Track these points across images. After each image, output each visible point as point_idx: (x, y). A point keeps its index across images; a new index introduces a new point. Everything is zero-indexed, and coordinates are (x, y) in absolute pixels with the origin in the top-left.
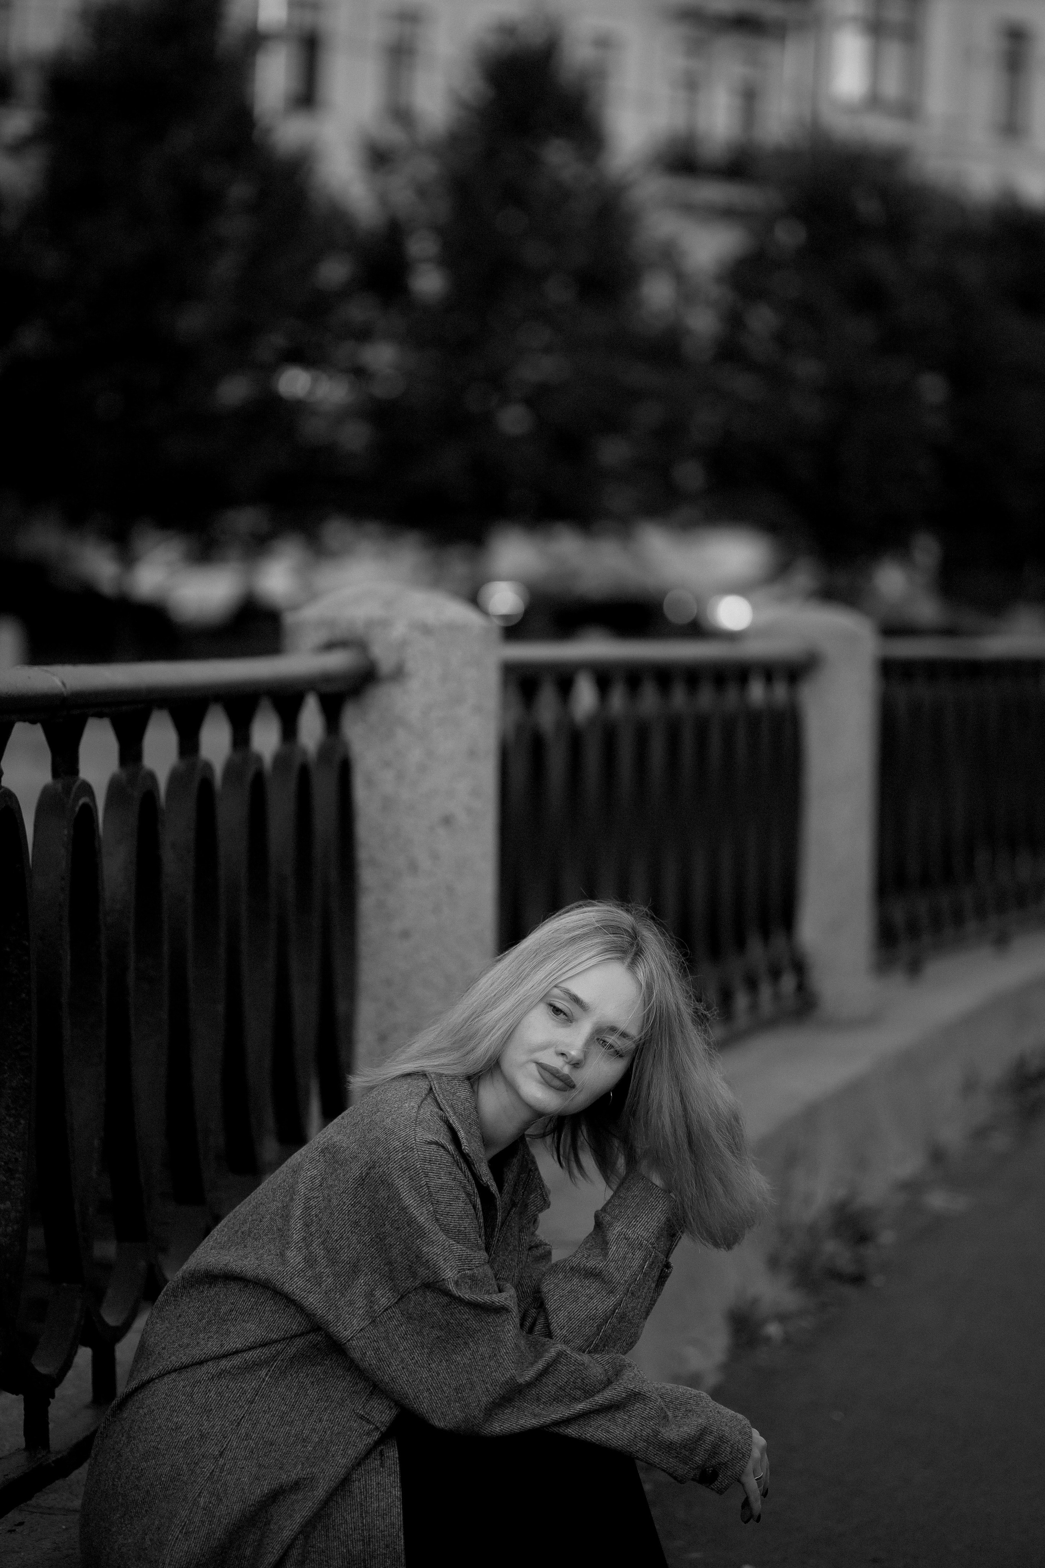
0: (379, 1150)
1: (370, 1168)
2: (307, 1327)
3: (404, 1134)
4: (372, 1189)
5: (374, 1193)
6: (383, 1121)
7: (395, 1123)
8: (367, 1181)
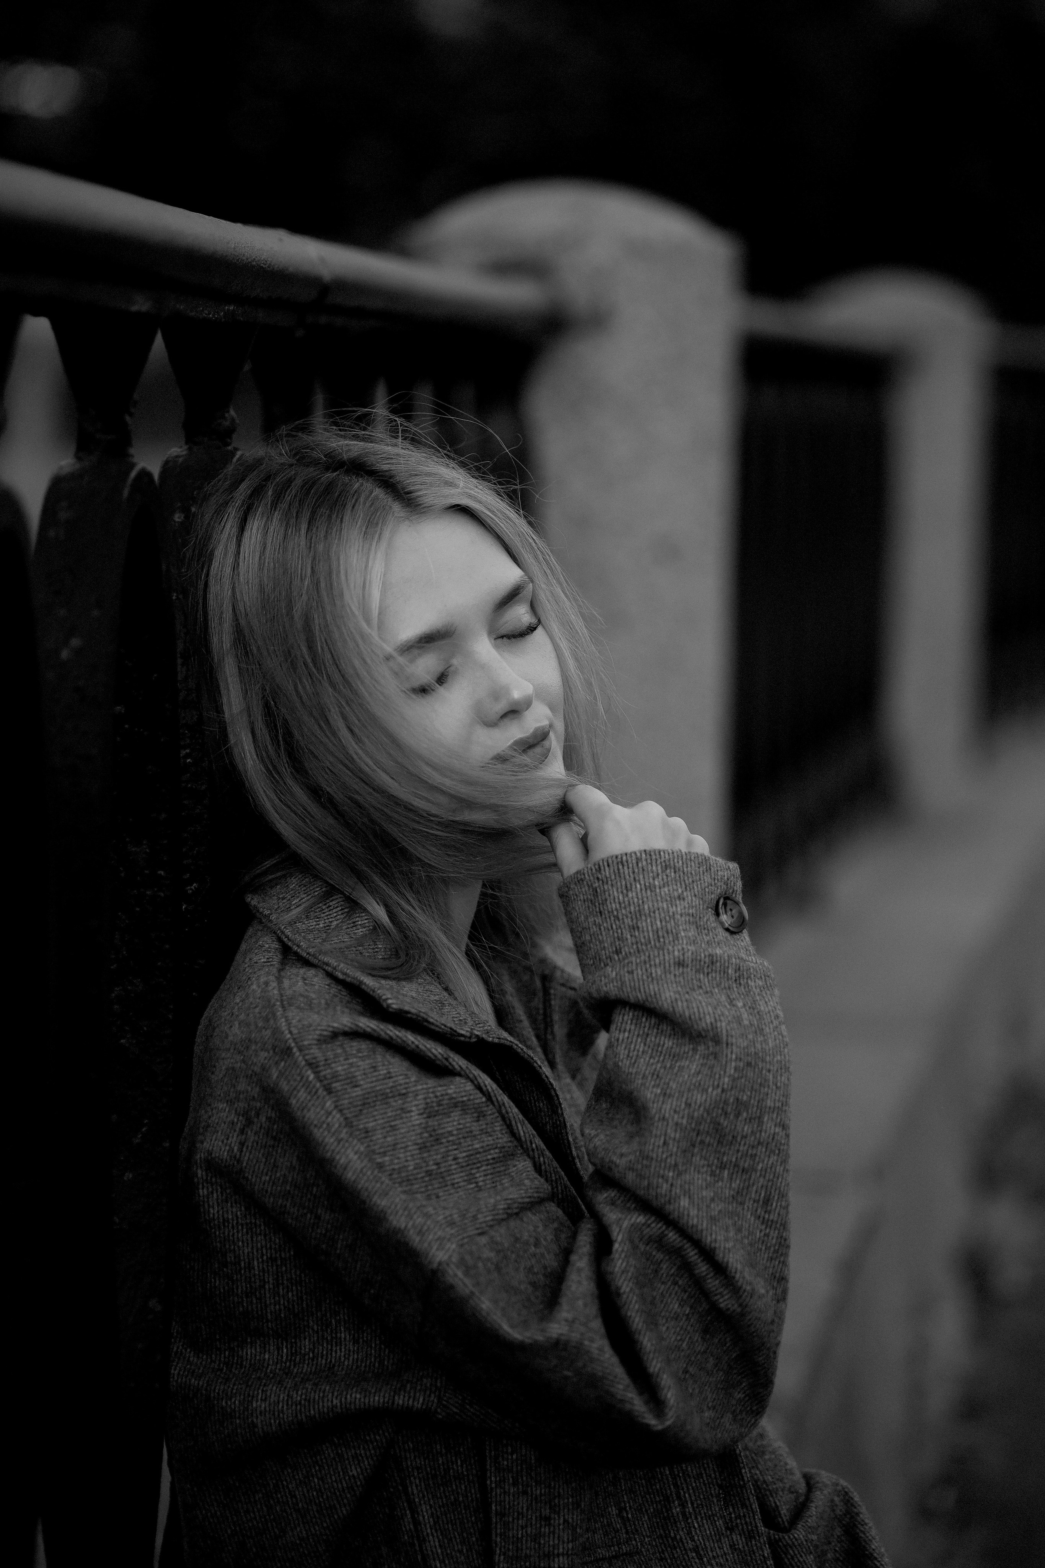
0: (241, 1087)
1: (242, 1131)
2: (371, 1454)
3: (268, 1032)
4: (262, 1168)
5: (269, 1173)
6: (227, 1037)
7: (248, 1025)
8: (246, 1158)
